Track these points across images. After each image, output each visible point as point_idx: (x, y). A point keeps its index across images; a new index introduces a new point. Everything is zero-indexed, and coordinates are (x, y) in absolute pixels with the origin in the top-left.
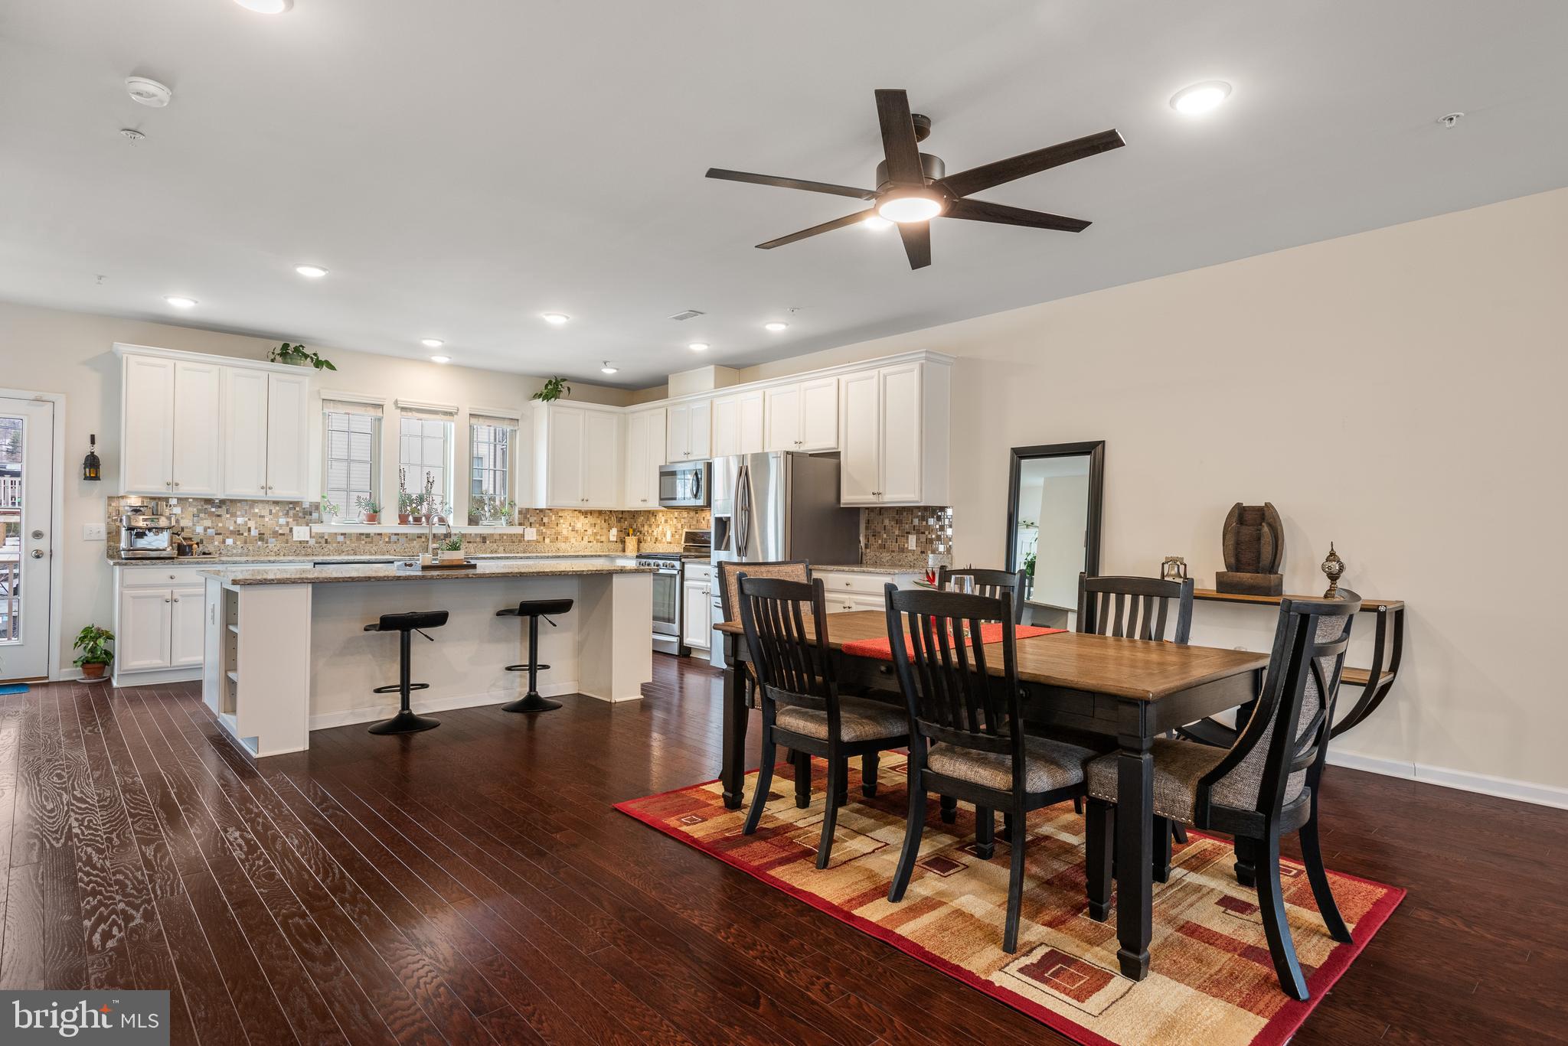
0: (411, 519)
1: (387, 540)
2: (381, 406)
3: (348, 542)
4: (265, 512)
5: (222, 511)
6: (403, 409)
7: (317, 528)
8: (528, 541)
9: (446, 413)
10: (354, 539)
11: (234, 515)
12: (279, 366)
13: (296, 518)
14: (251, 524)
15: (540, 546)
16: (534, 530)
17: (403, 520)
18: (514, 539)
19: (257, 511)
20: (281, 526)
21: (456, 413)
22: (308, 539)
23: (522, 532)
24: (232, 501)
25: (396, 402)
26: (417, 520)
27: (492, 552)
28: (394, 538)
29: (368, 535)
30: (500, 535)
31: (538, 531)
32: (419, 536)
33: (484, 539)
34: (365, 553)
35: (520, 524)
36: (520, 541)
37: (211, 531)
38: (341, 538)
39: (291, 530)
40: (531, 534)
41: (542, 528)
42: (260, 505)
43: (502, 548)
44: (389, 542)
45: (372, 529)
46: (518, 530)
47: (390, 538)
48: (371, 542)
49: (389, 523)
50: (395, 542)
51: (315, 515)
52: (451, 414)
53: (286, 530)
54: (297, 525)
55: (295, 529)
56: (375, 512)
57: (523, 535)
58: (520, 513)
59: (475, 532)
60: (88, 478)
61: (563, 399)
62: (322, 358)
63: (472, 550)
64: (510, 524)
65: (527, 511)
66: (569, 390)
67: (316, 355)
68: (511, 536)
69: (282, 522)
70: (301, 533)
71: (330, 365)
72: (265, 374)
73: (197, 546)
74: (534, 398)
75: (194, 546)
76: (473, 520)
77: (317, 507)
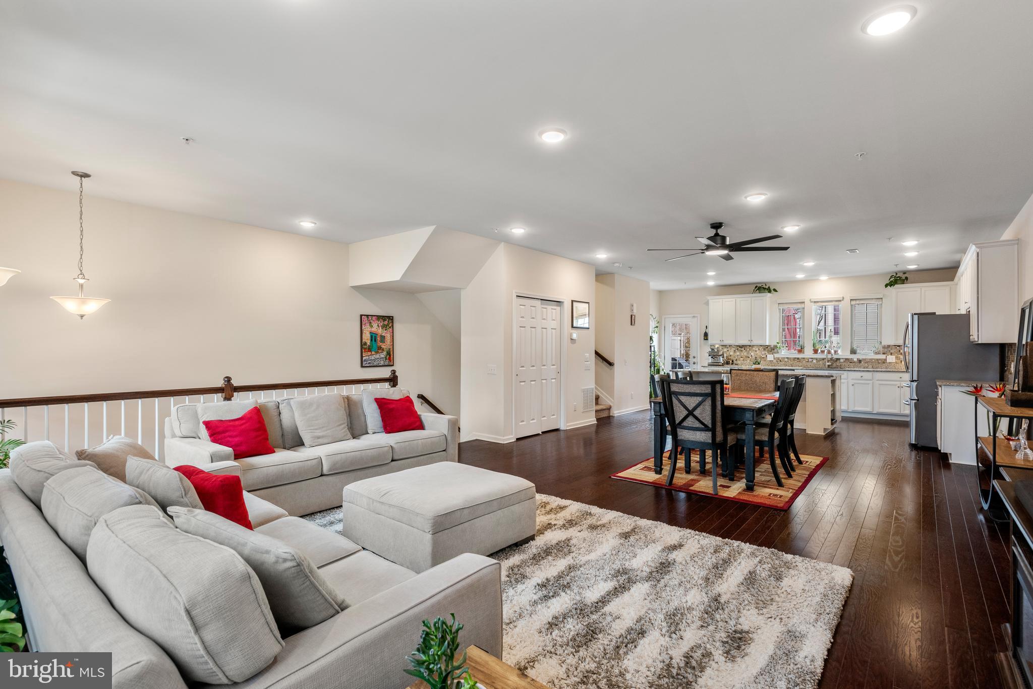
0: (819, 351)
2: (804, 302)
3: (790, 361)
4: (757, 349)
5: (743, 349)
6: (815, 302)
7: (776, 356)
8: (890, 363)
9: (837, 301)
10: (792, 360)
11: (746, 351)
12: (758, 295)
13: (768, 351)
14: (752, 354)
15: (897, 366)
16: (893, 357)
17: (816, 351)
18: (880, 362)
19: (754, 349)
20: (763, 354)
21: (843, 300)
22: (773, 360)
23: (885, 358)
24: (746, 346)
25: (810, 300)
26: (822, 352)
27: (864, 368)
28: (810, 360)
29: (798, 359)
30: (870, 359)
31: (897, 358)
32: (823, 359)
33: (860, 361)
34: (796, 366)
35: (884, 354)
36: (884, 363)
38: (786, 360)
39: (766, 356)
40: (891, 359)
41: (899, 356)
42: (755, 347)
43: (871, 366)
44: (808, 362)
45: (800, 356)
46: (883, 357)
47: (808, 360)
48: (800, 362)
49: (808, 353)
50: (811, 362)
51: (775, 350)
52: (840, 301)
53: (764, 356)
55: (768, 355)
56: (801, 348)
57: (886, 360)
58: (884, 347)
59: (855, 357)
60: (705, 339)
61: (904, 284)
62: (772, 288)
63: (852, 367)
64: (876, 353)
65: (889, 346)
66: (907, 278)
67: (769, 287)
68: (878, 360)
69: (763, 353)
70: (770, 357)
71: (775, 290)
72: (750, 298)
73: (733, 361)
74: (886, 286)
75: (731, 362)
76: (853, 352)
77: (776, 347)
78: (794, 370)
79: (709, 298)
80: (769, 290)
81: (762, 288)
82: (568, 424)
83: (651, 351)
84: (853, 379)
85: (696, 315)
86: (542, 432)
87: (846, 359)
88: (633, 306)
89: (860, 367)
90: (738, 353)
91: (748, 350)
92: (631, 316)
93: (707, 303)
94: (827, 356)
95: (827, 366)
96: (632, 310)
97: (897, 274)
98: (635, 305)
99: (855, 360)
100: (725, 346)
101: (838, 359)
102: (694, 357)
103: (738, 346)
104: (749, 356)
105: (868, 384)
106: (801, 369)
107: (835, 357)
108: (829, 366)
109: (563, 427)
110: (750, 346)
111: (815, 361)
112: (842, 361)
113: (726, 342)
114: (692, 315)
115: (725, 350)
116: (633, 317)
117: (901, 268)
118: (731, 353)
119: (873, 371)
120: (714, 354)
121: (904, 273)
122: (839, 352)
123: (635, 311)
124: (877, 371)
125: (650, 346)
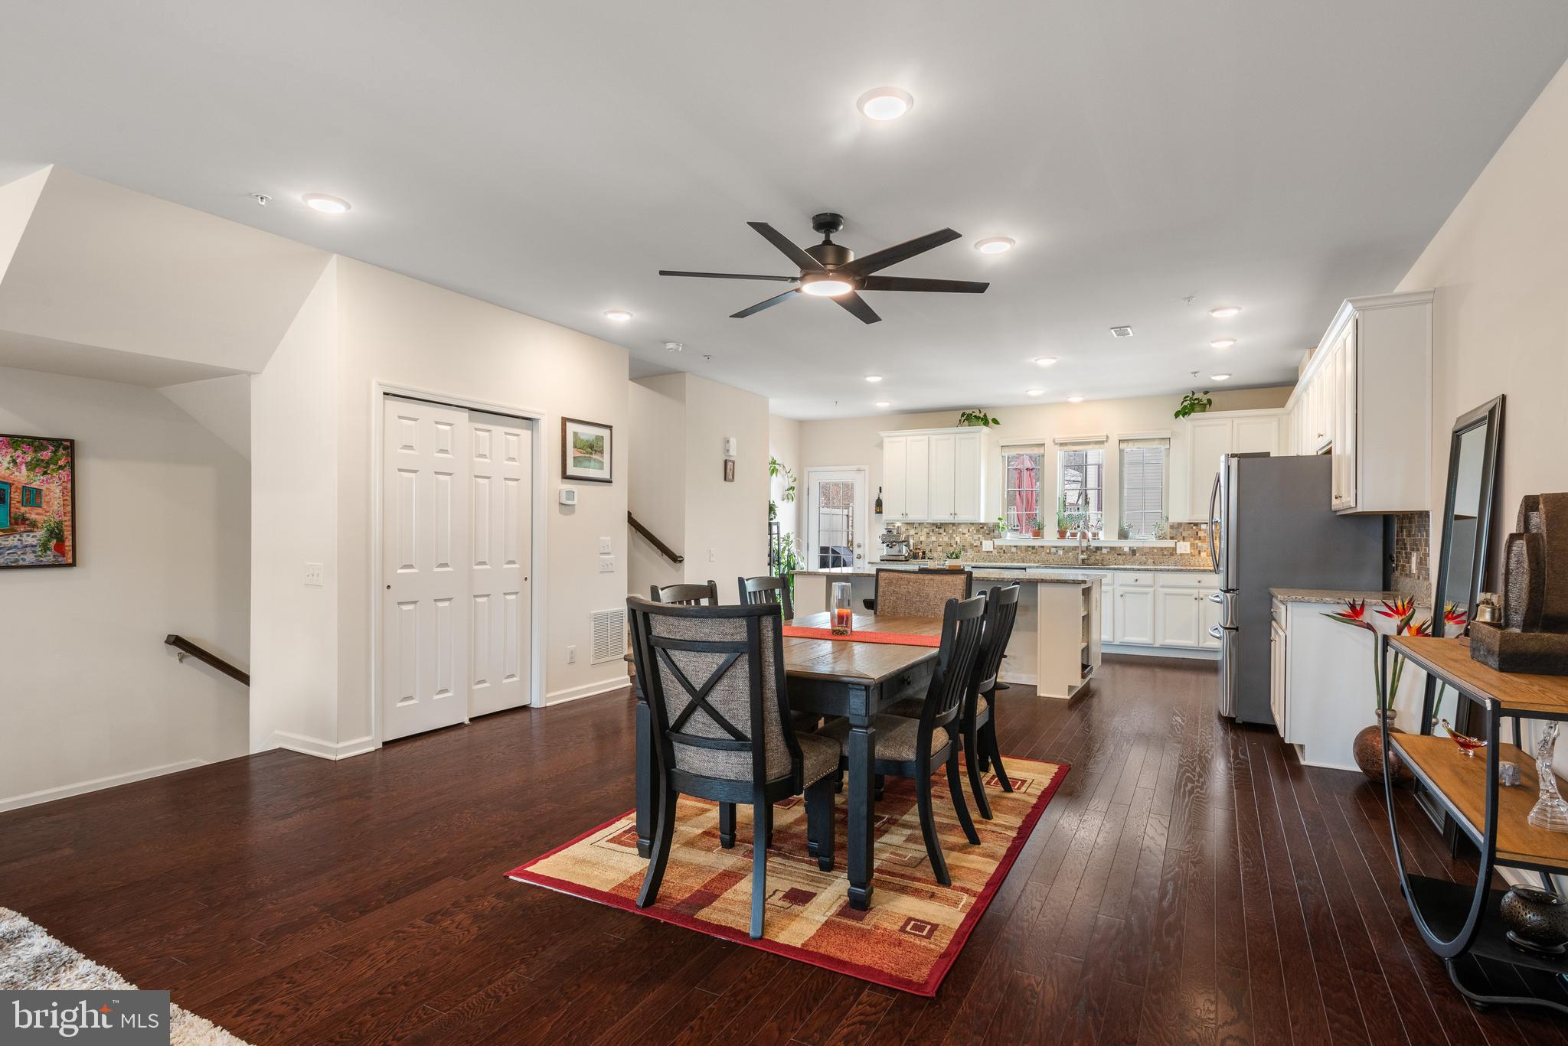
0: (1068, 534)
1: (1048, 551)
2: (1043, 445)
3: (1019, 553)
4: (966, 531)
5: (941, 531)
6: (1061, 445)
7: (998, 542)
8: (1181, 555)
9: (1097, 443)
10: (1024, 550)
11: (947, 533)
12: (966, 429)
13: (984, 533)
14: (958, 539)
15: (1194, 560)
16: (1188, 544)
17: (1062, 534)
18: (1165, 553)
19: (961, 530)
20: (975, 541)
21: (1107, 441)
22: (992, 550)
23: (1174, 546)
24: (946, 523)
25: (1054, 441)
26: (1074, 535)
27: (1140, 564)
28: (1054, 550)
29: (1033, 548)
30: (1150, 548)
31: (1192, 545)
32: (1075, 548)
33: (1133, 552)
34: (1030, 561)
35: (1172, 538)
36: (1172, 554)
37: (936, 544)
38: (1014, 550)
39: (981, 542)
40: (1184, 547)
41: (1197, 541)
42: (963, 526)
43: (1151, 561)
44: (1049, 553)
45: (1037, 543)
46: (1170, 544)
47: (1050, 550)
48: (1036, 553)
49: (1050, 537)
50: (1055, 554)
51: (996, 532)
52: (1102, 442)
53: (978, 544)
54: (985, 539)
55: (984, 542)
56: (1039, 529)
57: (1175, 549)
58: (1172, 527)
59: (1126, 545)
60: (877, 513)
61: (1204, 411)
62: (990, 418)
63: (1121, 562)
64: (1161, 538)
65: (1180, 524)
66: (1209, 401)
67: (985, 415)
68: (1162, 549)
69: (976, 537)
70: (987, 545)
71: (995, 421)
72: (952, 437)
73: (924, 553)
74: (1177, 415)
75: (921, 554)
76: (1123, 535)
77: (997, 526)
78: (1025, 569)
79: (883, 434)
80: (985, 421)
81: (974, 417)
82: (549, 695)
83: (770, 534)
84: (1121, 585)
85: (862, 467)
86: (471, 720)
87: (1112, 549)
88: (728, 442)
89: (1133, 563)
90: (934, 538)
91: (951, 532)
92: (726, 462)
93: (881, 445)
94: (1080, 542)
95: (1080, 562)
96: (728, 451)
97: (1193, 393)
98: (733, 441)
99: (1126, 549)
100: (910, 524)
101: (1098, 549)
102: (859, 546)
103: (933, 524)
104: (953, 542)
105: (1147, 593)
106: (1037, 567)
107: (1094, 544)
108: (1083, 560)
109: (536, 703)
110: (953, 524)
111: (1061, 552)
112: (1104, 551)
113: (913, 517)
114: (855, 468)
115: (912, 532)
116: (730, 464)
117: (1201, 381)
118: (922, 538)
119: (1156, 570)
120: (891, 539)
121: (1206, 393)
122: (1101, 535)
123: (733, 452)
124: (1161, 570)
125: (770, 524)
